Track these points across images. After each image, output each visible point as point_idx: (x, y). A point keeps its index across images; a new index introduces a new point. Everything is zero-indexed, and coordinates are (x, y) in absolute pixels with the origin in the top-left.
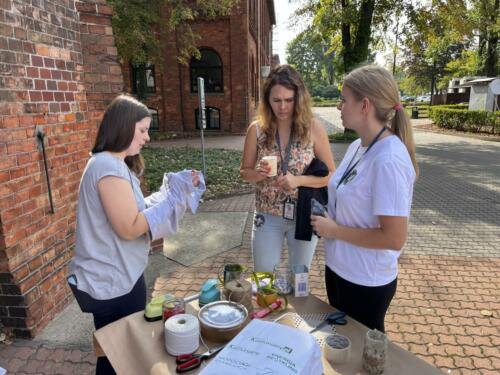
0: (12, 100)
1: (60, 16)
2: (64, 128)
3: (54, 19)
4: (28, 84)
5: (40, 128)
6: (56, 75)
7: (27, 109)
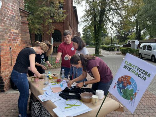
0: (5, 40)
1: (17, 23)
2: (16, 47)
3: (15, 24)
4: (9, 37)
5: (11, 47)
6: (15, 36)
7: (8, 42)
